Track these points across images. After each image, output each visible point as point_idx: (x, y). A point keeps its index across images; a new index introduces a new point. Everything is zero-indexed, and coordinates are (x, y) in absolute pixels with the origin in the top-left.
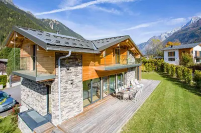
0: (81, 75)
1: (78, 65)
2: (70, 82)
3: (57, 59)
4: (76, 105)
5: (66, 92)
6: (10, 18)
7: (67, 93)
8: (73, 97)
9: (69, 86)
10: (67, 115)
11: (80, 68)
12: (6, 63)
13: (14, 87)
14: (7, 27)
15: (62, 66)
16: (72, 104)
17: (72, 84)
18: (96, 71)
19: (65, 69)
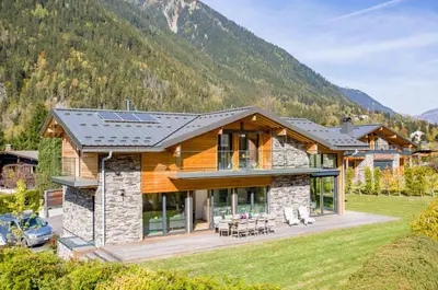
0: (139, 185)
1: (134, 169)
2: (120, 193)
3: (100, 161)
4: (131, 228)
5: (114, 206)
6: (39, 6)
7: (116, 208)
8: (126, 215)
9: (119, 199)
10: (115, 237)
11: (136, 174)
12: (36, 162)
13: (53, 218)
14: (31, 39)
15: (108, 169)
16: (122, 224)
17: (122, 195)
18: (171, 180)
19: (113, 174)
